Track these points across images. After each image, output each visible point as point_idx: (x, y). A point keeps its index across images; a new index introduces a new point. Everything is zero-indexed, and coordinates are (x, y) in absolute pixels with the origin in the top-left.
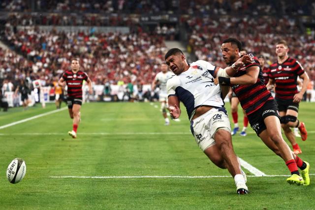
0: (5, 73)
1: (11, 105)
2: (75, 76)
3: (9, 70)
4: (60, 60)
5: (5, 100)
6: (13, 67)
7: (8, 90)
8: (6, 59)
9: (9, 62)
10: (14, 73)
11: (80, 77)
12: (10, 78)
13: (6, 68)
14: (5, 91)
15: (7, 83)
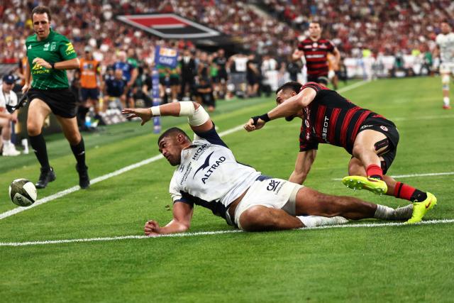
0: (265, 47)
1: (275, 88)
2: (315, 45)
3: (269, 43)
4: (336, 27)
5: (266, 82)
6: (275, 39)
7: (269, 69)
8: (264, 29)
9: (269, 32)
10: (276, 46)
11: (323, 46)
12: (271, 53)
13: (265, 40)
14: (266, 70)
15: (268, 59)
